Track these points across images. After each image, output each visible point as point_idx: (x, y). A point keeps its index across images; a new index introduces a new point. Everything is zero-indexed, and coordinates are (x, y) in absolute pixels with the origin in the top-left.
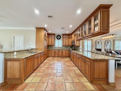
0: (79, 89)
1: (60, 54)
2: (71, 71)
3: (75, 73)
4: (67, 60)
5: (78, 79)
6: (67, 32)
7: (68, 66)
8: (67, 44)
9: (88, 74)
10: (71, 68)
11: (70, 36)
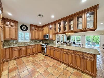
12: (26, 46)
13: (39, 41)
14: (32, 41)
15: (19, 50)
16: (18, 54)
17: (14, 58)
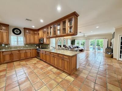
0: (66, 87)
1: (23, 56)
2: (48, 73)
3: (54, 73)
4: (36, 62)
5: (60, 77)
6: (33, 27)
7: (42, 68)
8: (32, 41)
9: (66, 69)
10: (46, 70)
11: (36, 32)
12: (19, 51)
13: (35, 46)
14: (27, 46)
15: (11, 55)
16: (10, 58)
17: (5, 62)
